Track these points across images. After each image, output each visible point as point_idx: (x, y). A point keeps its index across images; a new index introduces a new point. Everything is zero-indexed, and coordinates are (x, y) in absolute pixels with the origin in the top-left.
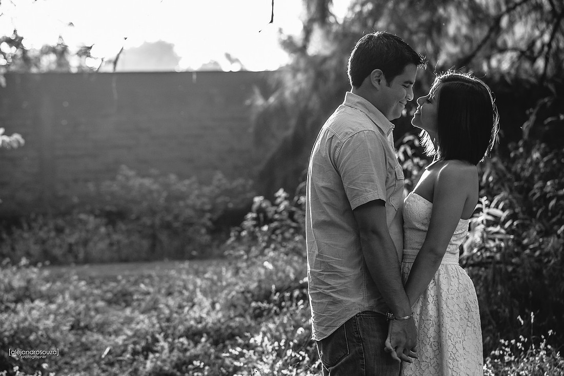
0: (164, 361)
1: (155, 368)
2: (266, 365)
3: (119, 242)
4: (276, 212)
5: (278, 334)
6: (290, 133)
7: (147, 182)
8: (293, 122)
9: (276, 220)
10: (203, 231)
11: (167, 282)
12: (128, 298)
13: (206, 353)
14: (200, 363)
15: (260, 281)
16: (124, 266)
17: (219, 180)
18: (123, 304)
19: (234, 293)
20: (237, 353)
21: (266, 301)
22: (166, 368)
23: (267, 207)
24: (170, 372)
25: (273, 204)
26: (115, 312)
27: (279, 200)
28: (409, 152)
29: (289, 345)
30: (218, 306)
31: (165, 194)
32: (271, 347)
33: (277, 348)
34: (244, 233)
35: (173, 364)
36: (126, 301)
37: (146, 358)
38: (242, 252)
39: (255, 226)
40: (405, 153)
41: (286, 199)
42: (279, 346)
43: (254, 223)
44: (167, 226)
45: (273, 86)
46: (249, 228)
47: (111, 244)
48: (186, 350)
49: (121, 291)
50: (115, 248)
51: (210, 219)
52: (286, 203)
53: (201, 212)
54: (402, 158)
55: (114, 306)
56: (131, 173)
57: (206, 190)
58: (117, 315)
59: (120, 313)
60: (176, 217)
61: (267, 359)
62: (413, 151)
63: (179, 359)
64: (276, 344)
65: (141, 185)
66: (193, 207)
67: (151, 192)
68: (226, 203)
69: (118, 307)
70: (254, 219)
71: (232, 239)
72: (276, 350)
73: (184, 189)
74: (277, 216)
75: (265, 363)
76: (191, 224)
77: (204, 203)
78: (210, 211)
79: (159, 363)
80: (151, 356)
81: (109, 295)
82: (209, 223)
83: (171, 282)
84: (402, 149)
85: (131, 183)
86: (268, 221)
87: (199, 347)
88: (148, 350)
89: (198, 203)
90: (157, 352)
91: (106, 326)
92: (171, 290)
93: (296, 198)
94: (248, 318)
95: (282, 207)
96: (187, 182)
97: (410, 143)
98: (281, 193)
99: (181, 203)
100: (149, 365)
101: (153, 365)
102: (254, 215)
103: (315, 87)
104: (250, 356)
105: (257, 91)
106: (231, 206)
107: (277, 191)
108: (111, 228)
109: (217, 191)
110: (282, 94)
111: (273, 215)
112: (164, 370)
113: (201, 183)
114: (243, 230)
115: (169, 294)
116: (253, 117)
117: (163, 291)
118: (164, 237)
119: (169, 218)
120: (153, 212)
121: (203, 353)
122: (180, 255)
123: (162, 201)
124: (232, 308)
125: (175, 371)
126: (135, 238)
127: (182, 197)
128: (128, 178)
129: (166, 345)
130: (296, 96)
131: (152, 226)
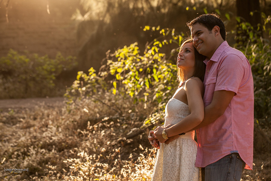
0: (33, 161)
1: (28, 165)
2: (86, 167)
3: (8, 87)
4: (89, 79)
5: (91, 148)
6: (95, 32)
7: (23, 57)
8: (96, 27)
9: (89, 83)
10: (51, 82)
11: (34, 112)
12: (14, 120)
13: (54, 157)
14: (52, 167)
15: (81, 116)
16: (11, 101)
17: (59, 56)
18: (12, 124)
19: (68, 122)
20: (71, 161)
21: (85, 130)
22: (34, 165)
23: (84, 77)
24: (36, 167)
25: (88, 75)
26: (8, 129)
27: (90, 73)
28: (157, 50)
29: (98, 157)
30: (60, 130)
31: (32, 63)
32: (88, 158)
33: (92, 159)
34: (73, 91)
35: (38, 162)
36: (13, 122)
37: (24, 159)
38: (72, 102)
39: (79, 87)
40: (154, 50)
41: (94, 73)
42: (93, 158)
43: (78, 85)
44: (33, 79)
45: (87, 9)
46: (75, 88)
47: (5, 89)
48: (44, 155)
49: (10, 117)
50: (7, 91)
51: (55, 76)
52: (94, 75)
53: (51, 73)
54: (153, 53)
55: (7, 125)
56: (15, 53)
57: (53, 61)
58: (8, 130)
59: (10, 129)
60: (38, 75)
61: (86, 164)
62: (159, 49)
63: (41, 159)
64: (91, 156)
65: (20, 59)
66: (46, 70)
67: (25, 62)
68: (63, 68)
69: (9, 125)
70: (78, 84)
71: (67, 93)
72: (91, 160)
73: (42, 61)
74: (89, 81)
75: (86, 166)
76: (46, 79)
77: (51, 68)
78: (55, 72)
79: (31, 162)
80: (27, 159)
81: (5, 119)
82: (54, 78)
83: (36, 112)
84: (153, 48)
85: (15, 58)
86: (85, 84)
87: (51, 153)
88: (25, 154)
89: (49, 68)
90: (29, 156)
91: (3, 137)
92: (36, 117)
93: (99, 73)
94: (76, 137)
95: (92, 77)
96: (43, 58)
97: (157, 46)
98: (92, 70)
99: (40, 68)
100: (26, 163)
101: (27, 163)
102: (78, 82)
103: (108, 10)
104: (78, 162)
105: (78, 11)
106: (65, 69)
107: (90, 68)
108: (5, 80)
109: (58, 62)
110: (91, 14)
111: (88, 81)
112: (34, 166)
113: (50, 57)
114: (73, 89)
115: (35, 119)
116: (76, 25)
117: (32, 117)
118: (31, 84)
119: (34, 75)
120: (26, 72)
121: (53, 157)
122: (40, 95)
123: (30, 67)
124: (67, 130)
125: (39, 166)
126: (17, 85)
127: (41, 65)
128: (13, 55)
129: (34, 152)
130: (98, 14)
131: (26, 80)
